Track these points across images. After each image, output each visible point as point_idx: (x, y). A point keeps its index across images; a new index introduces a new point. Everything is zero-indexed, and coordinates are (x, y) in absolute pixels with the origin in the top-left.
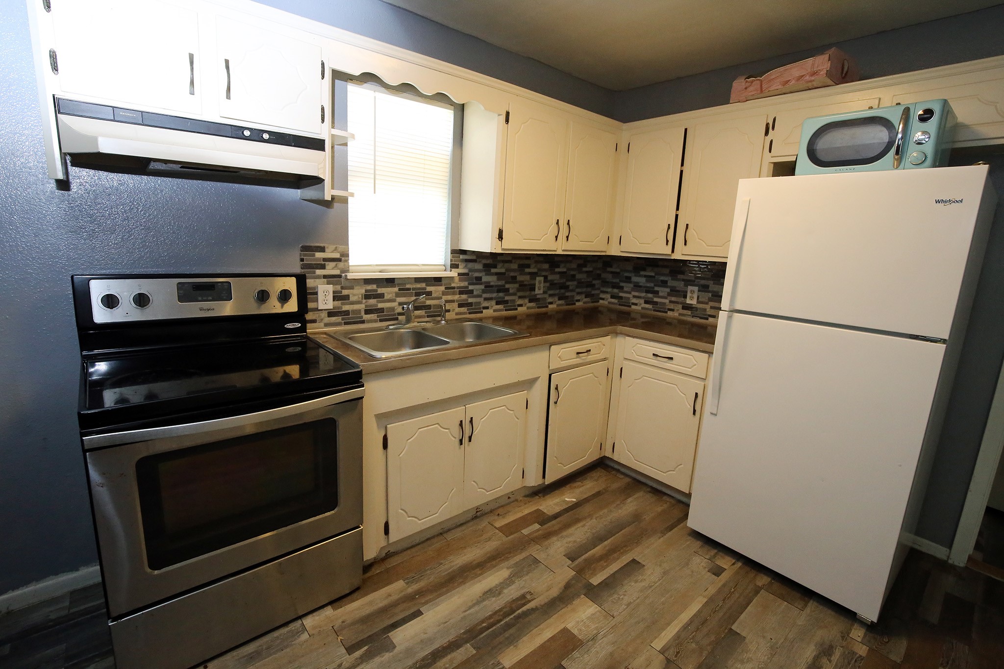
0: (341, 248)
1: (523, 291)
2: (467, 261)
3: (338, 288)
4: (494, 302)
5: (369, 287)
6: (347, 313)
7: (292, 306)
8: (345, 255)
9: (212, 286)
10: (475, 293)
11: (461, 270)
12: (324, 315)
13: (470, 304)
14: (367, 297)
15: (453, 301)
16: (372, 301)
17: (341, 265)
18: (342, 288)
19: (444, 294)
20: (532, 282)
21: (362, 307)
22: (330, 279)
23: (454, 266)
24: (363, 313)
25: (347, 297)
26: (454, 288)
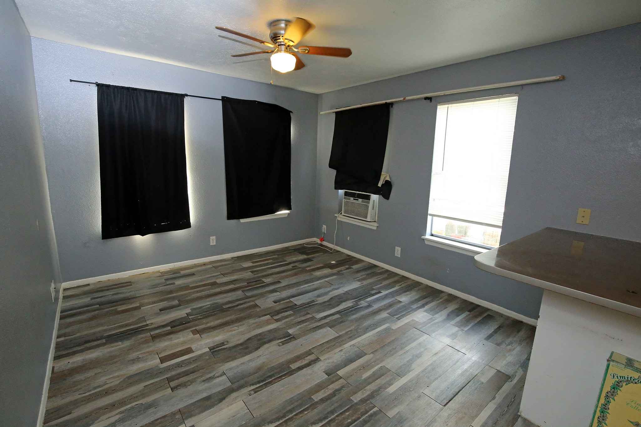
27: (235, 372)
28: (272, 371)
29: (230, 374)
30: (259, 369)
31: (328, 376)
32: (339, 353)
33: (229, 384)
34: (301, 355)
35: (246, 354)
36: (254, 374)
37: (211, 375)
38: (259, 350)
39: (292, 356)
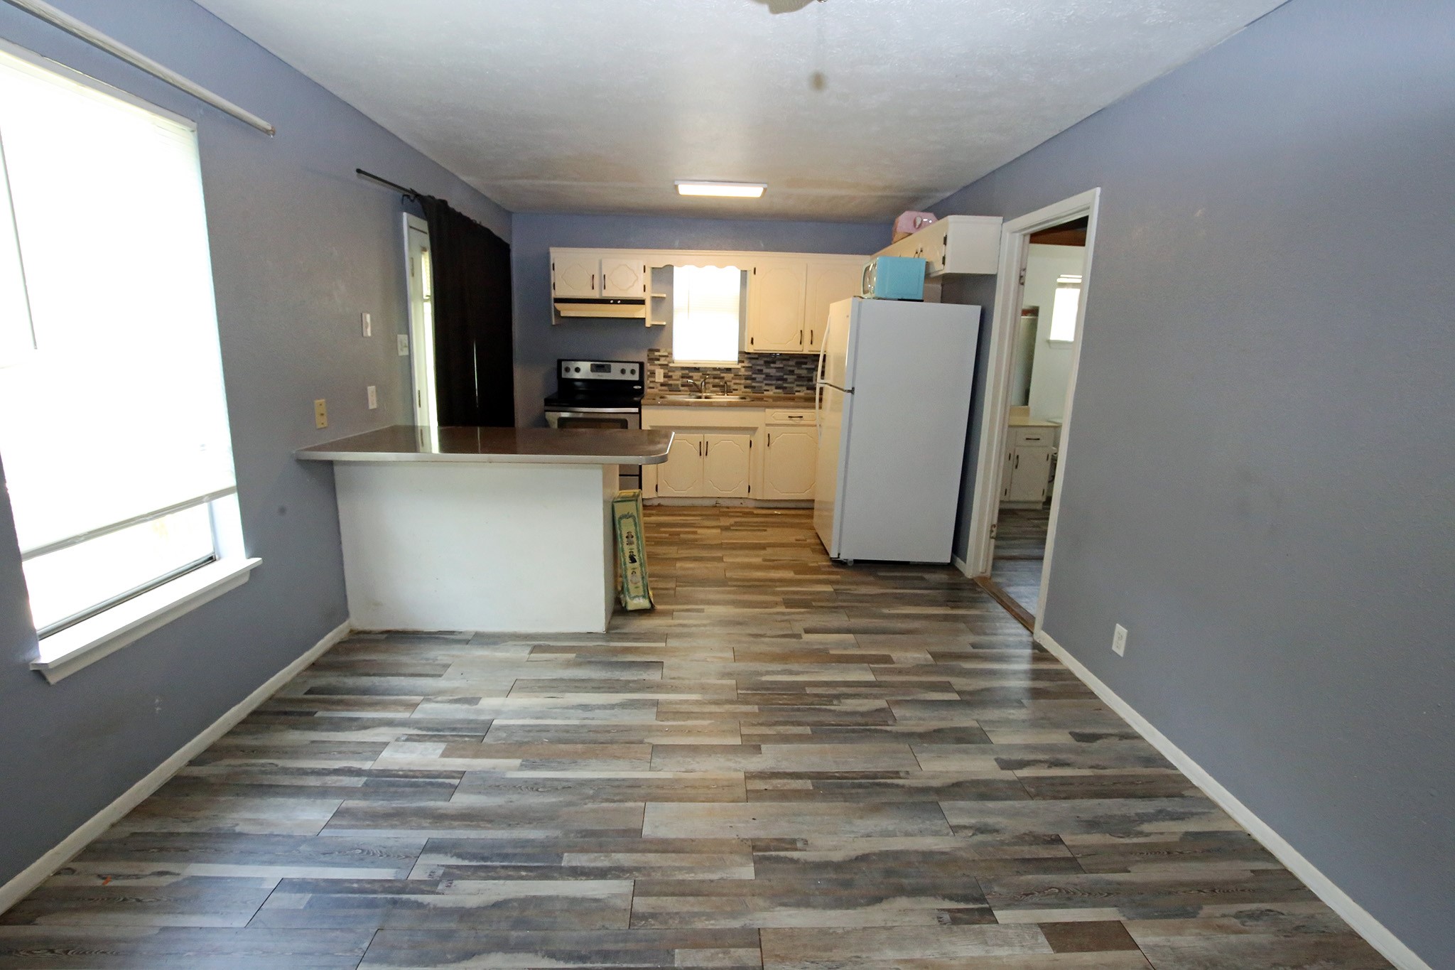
0: (669, 350)
1: (799, 381)
2: (750, 358)
3: (666, 371)
4: (773, 387)
5: (684, 372)
6: (671, 385)
7: (636, 377)
8: (671, 354)
9: (603, 366)
10: (757, 380)
11: (746, 364)
12: (658, 385)
13: (754, 387)
14: (682, 377)
15: (740, 384)
16: (685, 380)
17: (668, 359)
18: (669, 371)
19: (733, 378)
20: (810, 375)
21: (679, 383)
22: (662, 366)
23: (740, 361)
24: (680, 386)
25: (671, 377)
26: (740, 375)
27: (928, 822)
28: (851, 794)
29: (938, 824)
30: (876, 809)
31: (760, 745)
32: (697, 769)
33: (944, 805)
34: (772, 799)
35: (896, 855)
36: (890, 804)
37: (980, 838)
38: (860, 853)
39: (794, 805)
